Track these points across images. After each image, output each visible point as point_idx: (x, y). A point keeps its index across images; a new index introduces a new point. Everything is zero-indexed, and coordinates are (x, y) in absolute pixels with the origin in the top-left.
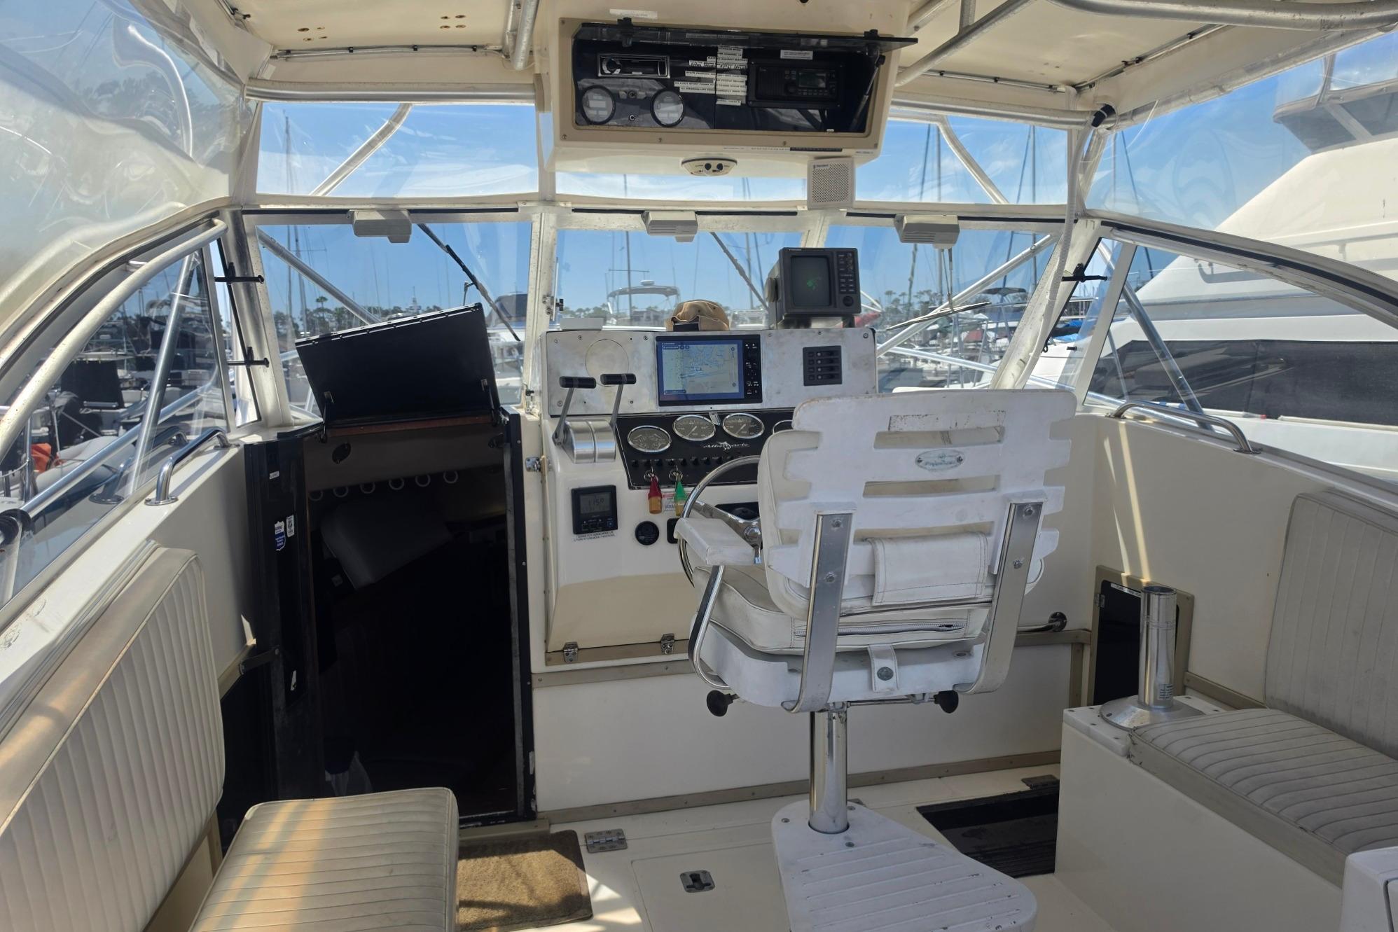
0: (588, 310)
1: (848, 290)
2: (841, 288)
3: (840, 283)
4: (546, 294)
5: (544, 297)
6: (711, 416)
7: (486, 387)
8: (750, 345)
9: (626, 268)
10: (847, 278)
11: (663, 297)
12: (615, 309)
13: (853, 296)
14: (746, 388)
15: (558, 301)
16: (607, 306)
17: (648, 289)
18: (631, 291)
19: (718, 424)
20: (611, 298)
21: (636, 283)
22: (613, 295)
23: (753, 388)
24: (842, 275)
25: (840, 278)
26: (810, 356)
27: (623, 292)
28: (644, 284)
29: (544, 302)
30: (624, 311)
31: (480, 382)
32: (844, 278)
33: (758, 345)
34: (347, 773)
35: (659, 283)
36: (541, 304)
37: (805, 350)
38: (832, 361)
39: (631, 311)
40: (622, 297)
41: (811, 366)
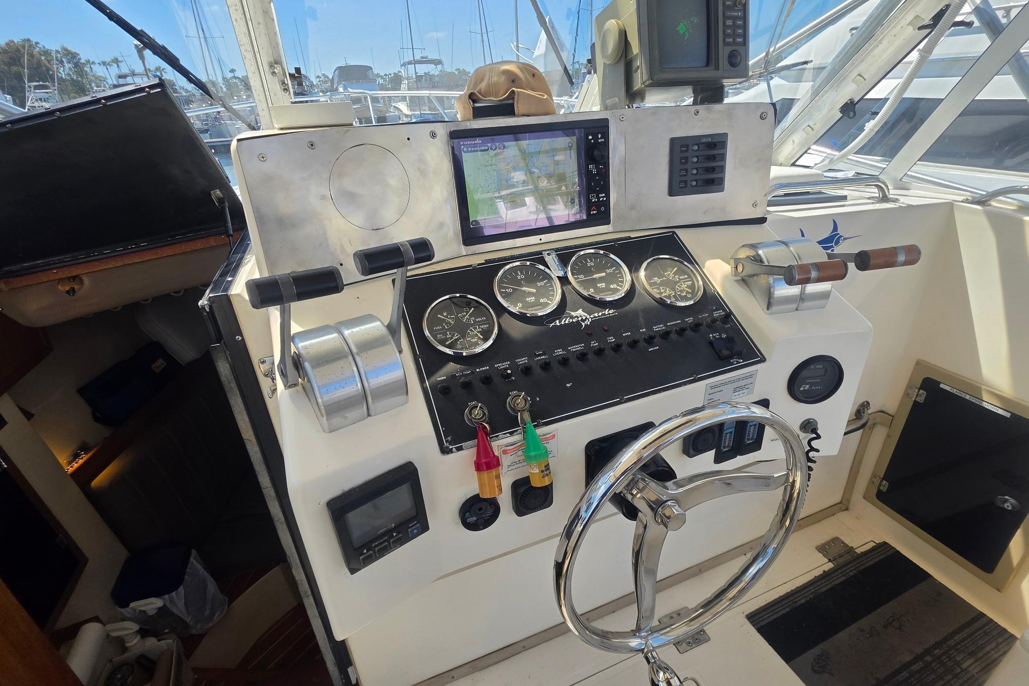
0: (390, 74)
1: (734, 40)
2: (726, 35)
3: (725, 26)
4: (272, 60)
5: (271, 66)
6: (548, 259)
7: (221, 201)
8: (595, 138)
9: (411, 47)
10: (735, 18)
11: (433, 66)
12: (406, 74)
13: (740, 49)
14: (589, 206)
15: (293, 71)
16: (401, 72)
17: (424, 61)
18: (416, 62)
19: (561, 274)
20: (403, 67)
21: (417, 58)
22: (404, 65)
23: (599, 204)
24: (729, 14)
25: (725, 18)
26: (682, 152)
27: (410, 63)
28: (422, 58)
29: (273, 73)
30: (411, 75)
31: (210, 195)
32: (730, 18)
33: (606, 135)
34: (181, 589)
35: (431, 57)
36: (269, 76)
37: (673, 141)
38: (713, 158)
39: (416, 75)
40: (409, 66)
41: (682, 167)
